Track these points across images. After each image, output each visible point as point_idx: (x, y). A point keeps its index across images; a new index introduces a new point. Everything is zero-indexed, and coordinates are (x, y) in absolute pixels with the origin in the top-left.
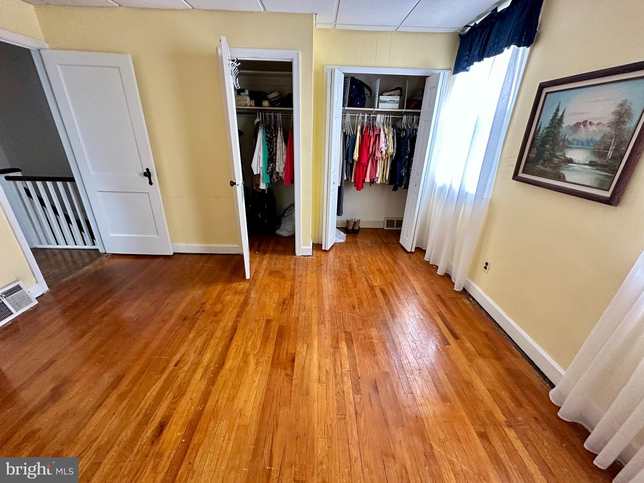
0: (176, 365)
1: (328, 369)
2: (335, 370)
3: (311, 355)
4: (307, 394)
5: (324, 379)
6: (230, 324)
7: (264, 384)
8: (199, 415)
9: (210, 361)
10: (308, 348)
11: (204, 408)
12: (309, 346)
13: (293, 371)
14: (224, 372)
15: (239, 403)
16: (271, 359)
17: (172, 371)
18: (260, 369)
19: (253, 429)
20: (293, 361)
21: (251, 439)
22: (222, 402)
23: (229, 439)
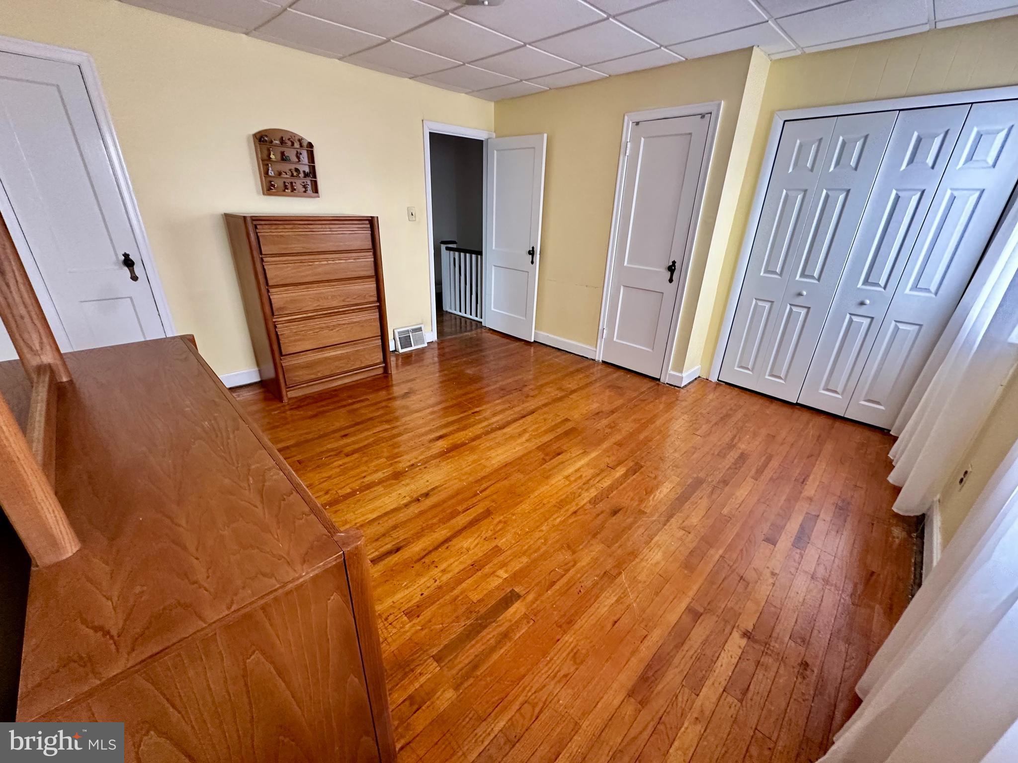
0: (473, 413)
1: (584, 475)
2: (590, 479)
3: (579, 460)
4: (547, 478)
5: (572, 479)
6: (533, 407)
7: (521, 454)
8: (463, 444)
9: (497, 421)
10: (582, 453)
11: (469, 443)
12: (585, 453)
13: (551, 459)
14: (499, 432)
15: (493, 453)
16: (541, 444)
17: (468, 415)
18: (527, 444)
19: (488, 470)
20: (559, 454)
21: (483, 474)
22: (482, 447)
23: (469, 466)
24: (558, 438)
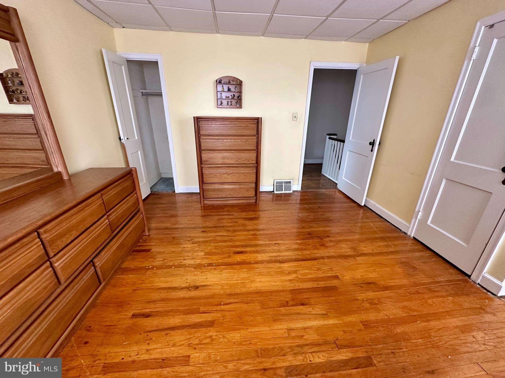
1: (305, 337)
2: (307, 345)
3: (316, 319)
4: (275, 321)
5: (293, 334)
6: (318, 255)
7: (276, 288)
8: (250, 263)
9: (284, 256)
11: (253, 264)
12: (325, 316)
13: (292, 305)
14: (278, 265)
15: (258, 279)
16: (298, 288)
18: (287, 283)
19: (244, 290)
20: (303, 305)
21: (238, 291)
24: (314, 290)
